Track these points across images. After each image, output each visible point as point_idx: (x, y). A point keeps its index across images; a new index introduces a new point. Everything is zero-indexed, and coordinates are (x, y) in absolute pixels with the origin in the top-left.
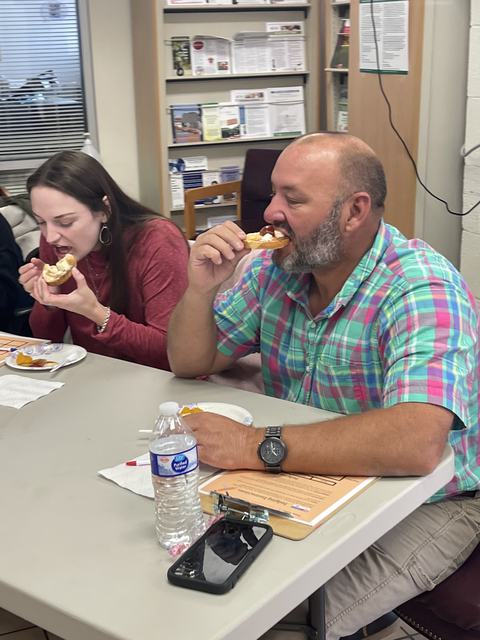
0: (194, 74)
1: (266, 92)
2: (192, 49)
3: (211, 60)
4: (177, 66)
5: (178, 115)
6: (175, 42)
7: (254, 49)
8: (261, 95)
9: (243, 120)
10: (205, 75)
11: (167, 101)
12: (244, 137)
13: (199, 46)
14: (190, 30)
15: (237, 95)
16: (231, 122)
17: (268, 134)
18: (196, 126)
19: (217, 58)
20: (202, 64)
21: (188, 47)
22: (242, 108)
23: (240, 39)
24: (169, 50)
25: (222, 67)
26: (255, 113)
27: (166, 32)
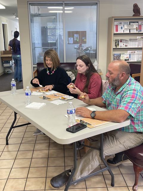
0: (120, 48)
1: (136, 51)
2: (120, 42)
3: (124, 44)
4: (116, 45)
5: (115, 56)
6: (116, 40)
7: (134, 42)
8: (135, 52)
9: (130, 57)
10: (122, 47)
11: (113, 53)
12: (130, 61)
13: (121, 41)
14: (119, 38)
15: (129, 52)
16: (127, 58)
17: (136, 61)
18: (119, 58)
19: (125, 44)
20: (122, 45)
21: (119, 42)
22: (130, 55)
23: (130, 40)
24: (114, 42)
25: (126, 46)
26: (133, 56)
27: (114, 38)
